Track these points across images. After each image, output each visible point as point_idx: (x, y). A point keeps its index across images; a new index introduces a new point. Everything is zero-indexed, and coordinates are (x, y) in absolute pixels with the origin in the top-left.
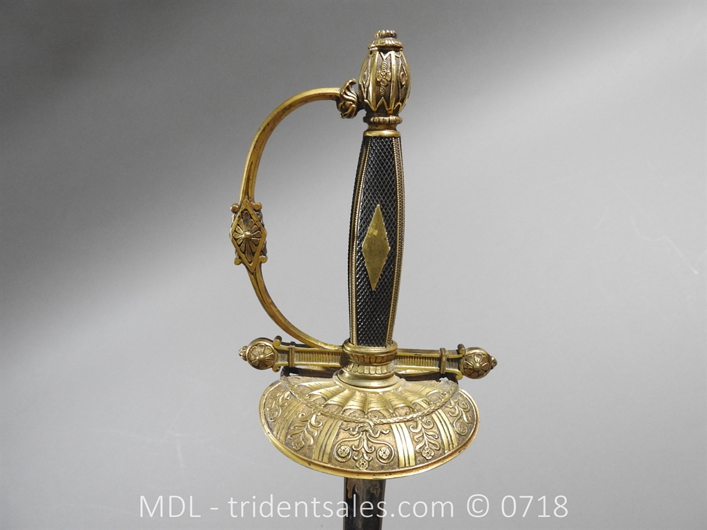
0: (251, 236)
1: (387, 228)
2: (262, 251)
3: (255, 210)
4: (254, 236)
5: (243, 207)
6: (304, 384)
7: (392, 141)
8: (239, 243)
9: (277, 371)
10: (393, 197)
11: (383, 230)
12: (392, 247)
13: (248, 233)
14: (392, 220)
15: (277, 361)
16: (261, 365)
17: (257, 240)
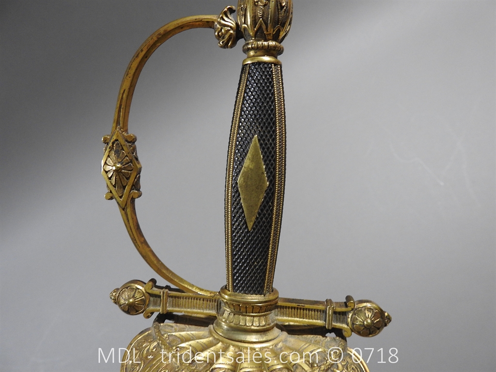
0: (121, 169)
1: (265, 161)
2: (133, 185)
3: (127, 141)
4: (125, 168)
5: (115, 138)
6: (174, 334)
7: (271, 67)
8: (110, 176)
9: (148, 317)
10: (271, 128)
11: (261, 163)
12: (270, 182)
13: (119, 165)
14: (270, 153)
15: (148, 306)
16: (131, 309)
17: (128, 173)
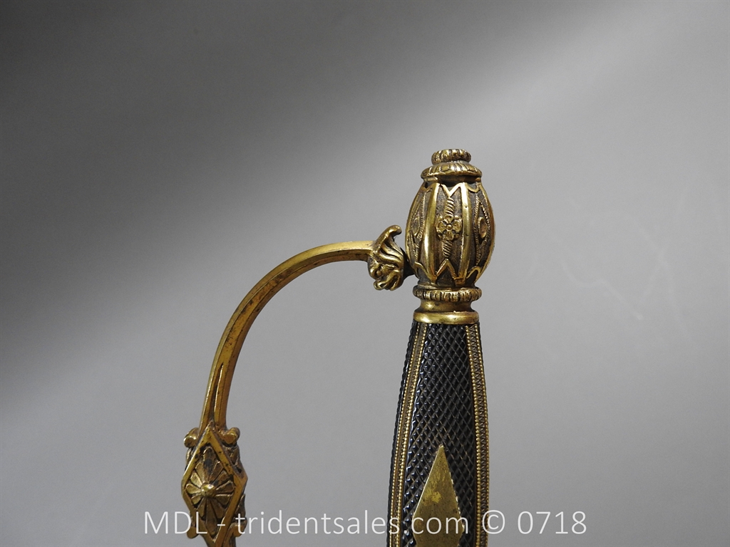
0: (214, 491)
1: (458, 490)
2: (234, 515)
3: (224, 445)
4: (221, 491)
5: (204, 440)
7: (464, 332)
8: (196, 503)
10: (468, 432)
11: (451, 494)
13: (210, 487)
14: (466, 475)
17: (226, 498)
